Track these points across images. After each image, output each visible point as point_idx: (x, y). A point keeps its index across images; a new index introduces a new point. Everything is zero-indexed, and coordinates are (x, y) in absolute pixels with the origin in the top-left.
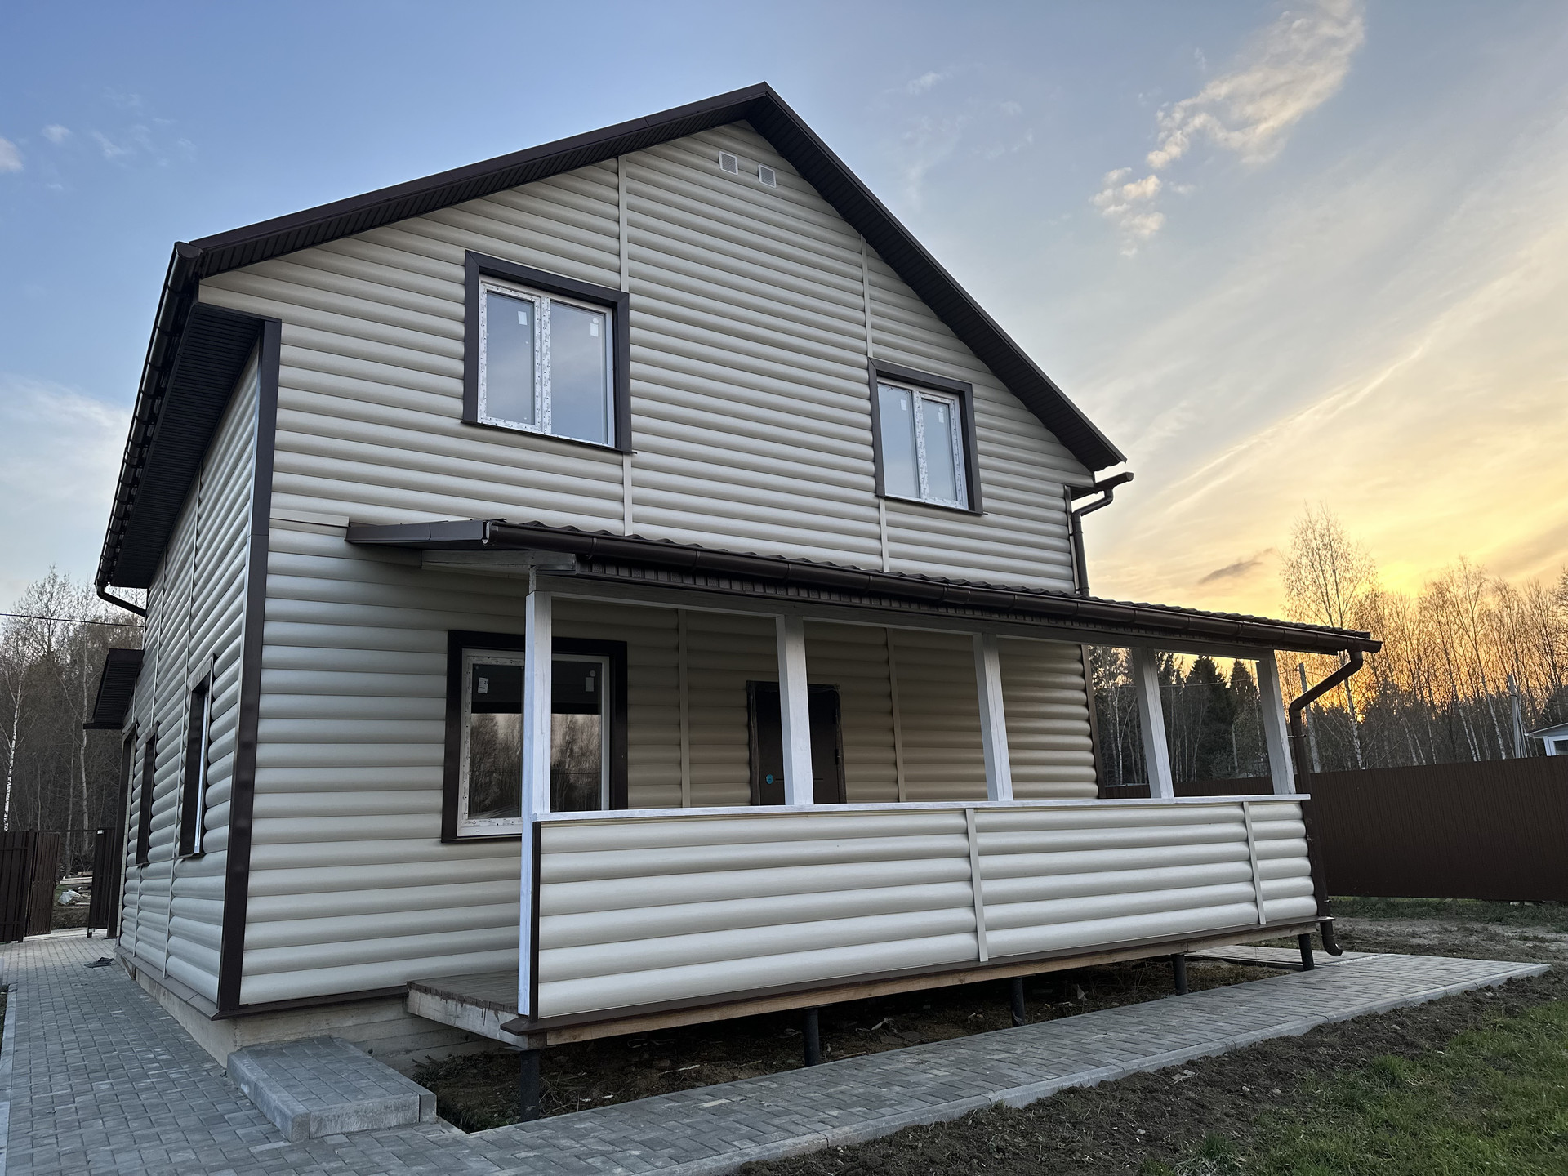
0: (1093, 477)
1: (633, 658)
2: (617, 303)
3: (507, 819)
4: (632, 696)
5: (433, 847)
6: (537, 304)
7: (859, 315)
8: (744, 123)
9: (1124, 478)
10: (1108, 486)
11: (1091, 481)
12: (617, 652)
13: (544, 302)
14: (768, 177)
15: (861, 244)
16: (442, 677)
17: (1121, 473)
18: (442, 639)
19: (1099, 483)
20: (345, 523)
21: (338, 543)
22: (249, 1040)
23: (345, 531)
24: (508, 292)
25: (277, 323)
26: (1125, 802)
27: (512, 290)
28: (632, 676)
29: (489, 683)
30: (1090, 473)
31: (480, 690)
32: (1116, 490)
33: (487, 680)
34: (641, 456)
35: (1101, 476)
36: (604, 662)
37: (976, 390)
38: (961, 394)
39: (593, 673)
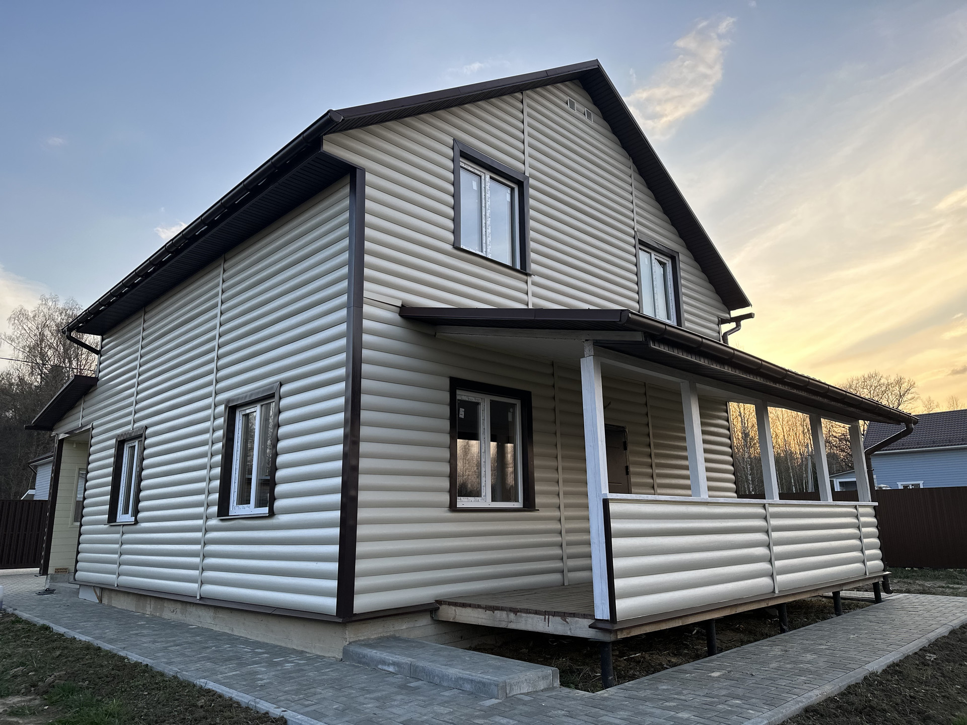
0: (729, 314)
1: (535, 403)
2: (523, 182)
3: (476, 498)
4: (535, 426)
5: (445, 513)
6: (483, 177)
7: (630, 206)
8: (577, 81)
9: (750, 316)
10: (738, 320)
11: (729, 316)
12: (525, 398)
13: (487, 176)
14: (589, 116)
15: (630, 163)
16: (446, 406)
17: (749, 313)
18: (446, 382)
19: (732, 318)
20: (399, 304)
21: (393, 316)
22: (353, 638)
23: (398, 309)
24: (469, 168)
25: (363, 171)
26: (816, 502)
27: (471, 167)
28: (535, 414)
29: (464, 412)
30: (728, 312)
31: (460, 416)
32: (743, 322)
33: (464, 410)
34: (536, 278)
35: (735, 313)
36: (518, 403)
37: (681, 257)
38: (673, 258)
39: (511, 410)
